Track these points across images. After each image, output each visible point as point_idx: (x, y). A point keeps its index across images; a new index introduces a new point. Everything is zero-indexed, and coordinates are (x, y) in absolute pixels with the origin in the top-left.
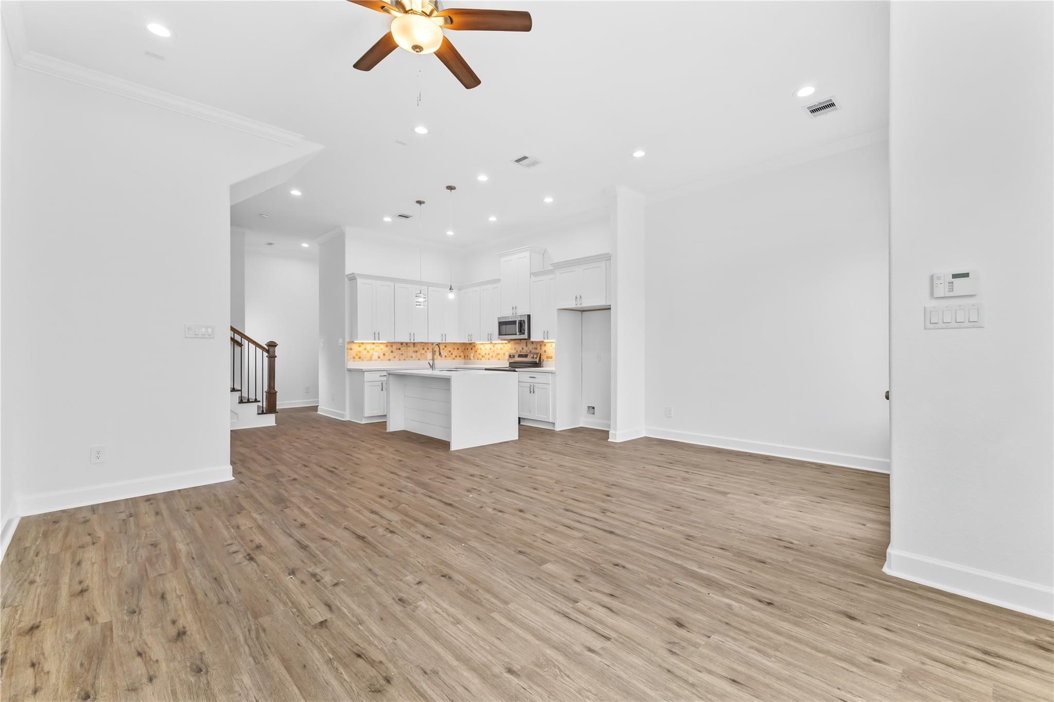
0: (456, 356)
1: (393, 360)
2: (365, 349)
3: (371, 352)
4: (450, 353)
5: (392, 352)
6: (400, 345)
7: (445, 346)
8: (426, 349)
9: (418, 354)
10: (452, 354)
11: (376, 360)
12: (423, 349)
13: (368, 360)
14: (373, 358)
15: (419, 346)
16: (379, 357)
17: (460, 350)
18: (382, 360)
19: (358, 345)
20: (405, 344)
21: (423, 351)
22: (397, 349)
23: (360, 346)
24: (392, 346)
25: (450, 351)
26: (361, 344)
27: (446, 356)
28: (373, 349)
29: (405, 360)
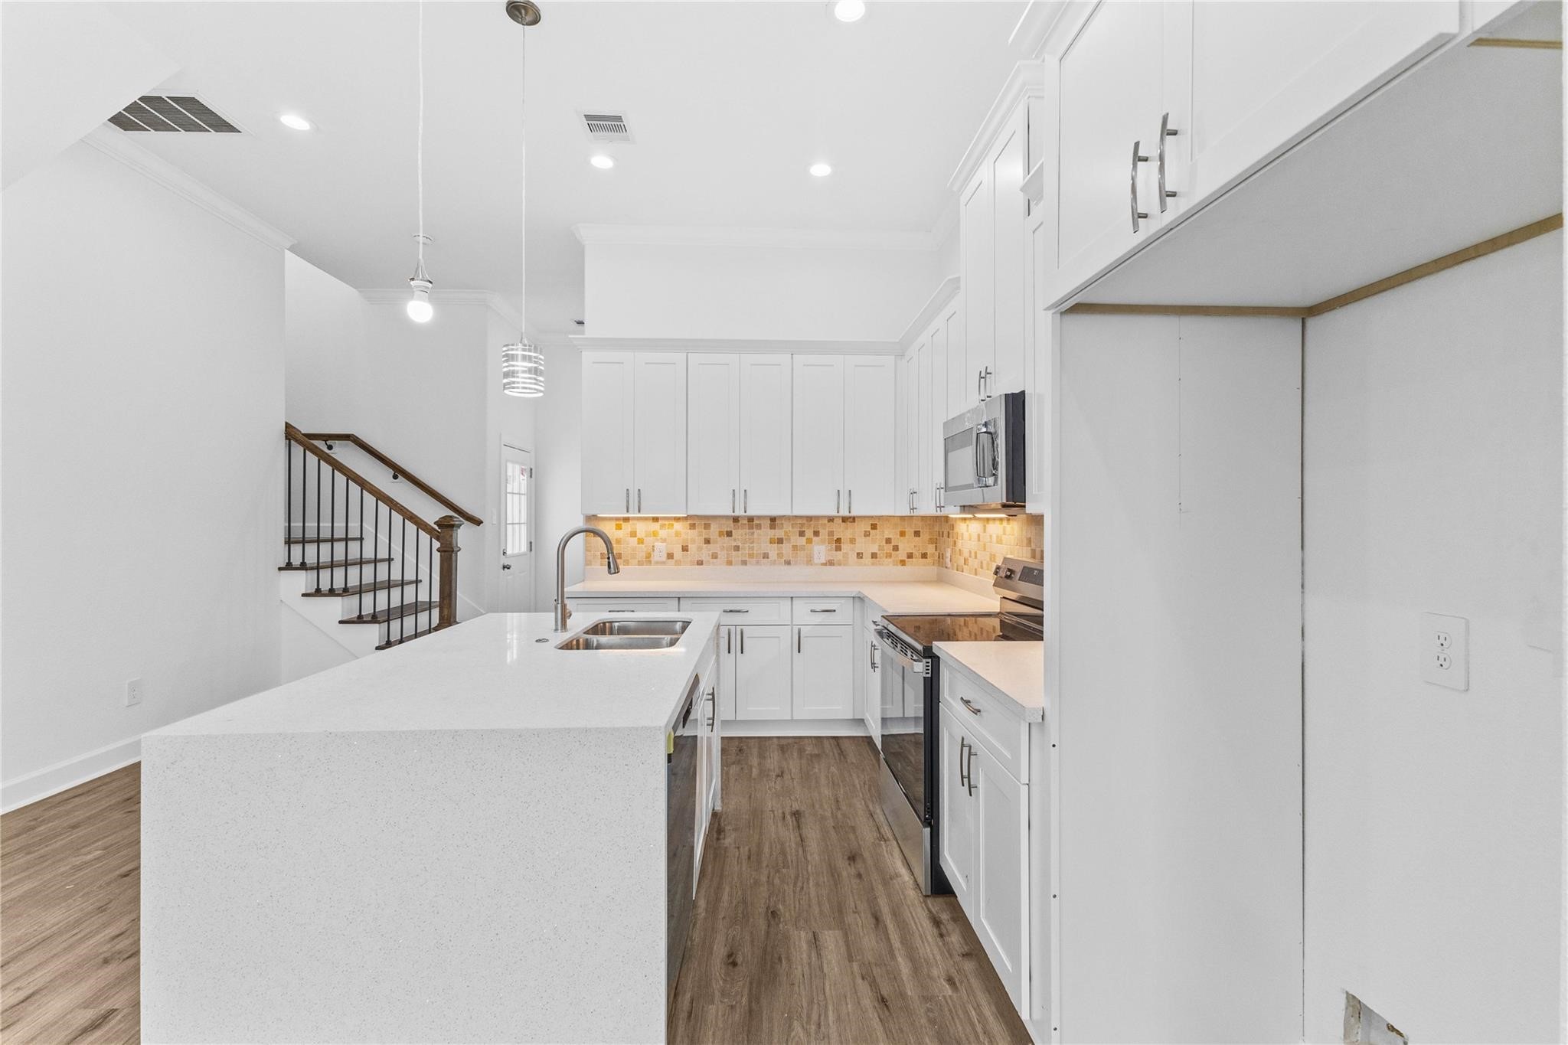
0: (910, 556)
1: (709, 563)
2: (633, 534)
3: (649, 540)
4: (889, 548)
5: (707, 541)
6: (731, 522)
7: (874, 527)
8: (809, 533)
9: (786, 548)
10: (896, 548)
11: (663, 563)
12: (802, 534)
13: (640, 563)
14: (656, 557)
15: (787, 526)
16: (670, 556)
17: (925, 536)
18: (678, 563)
19: (613, 523)
20: (746, 522)
21: (803, 541)
22: (721, 534)
23: (619, 527)
24: (707, 526)
25: (888, 541)
26: (621, 522)
27: (874, 556)
28: (655, 534)
29: (744, 563)
